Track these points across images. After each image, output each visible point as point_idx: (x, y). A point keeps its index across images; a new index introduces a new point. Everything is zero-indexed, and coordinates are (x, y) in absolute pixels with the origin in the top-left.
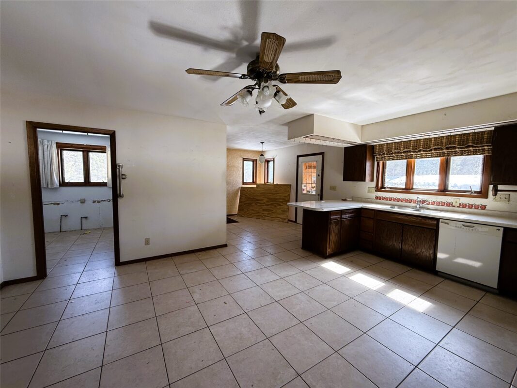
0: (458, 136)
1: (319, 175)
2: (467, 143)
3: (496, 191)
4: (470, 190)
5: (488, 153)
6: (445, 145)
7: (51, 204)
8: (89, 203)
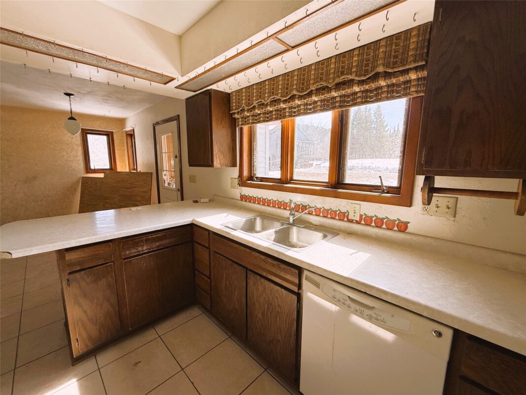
0: (356, 52)
1: (176, 157)
2: (374, 67)
3: (431, 190)
4: (380, 184)
5: (417, 92)
6: (334, 79)
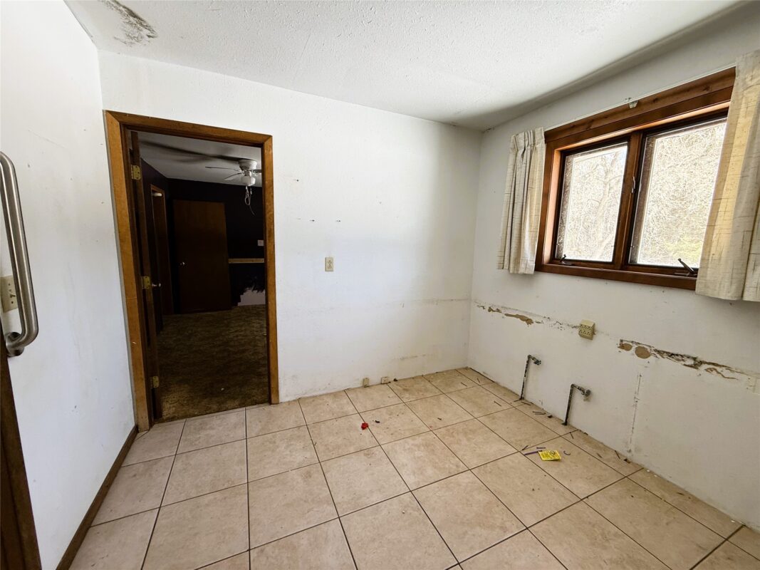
7: (517, 316)
8: (605, 343)
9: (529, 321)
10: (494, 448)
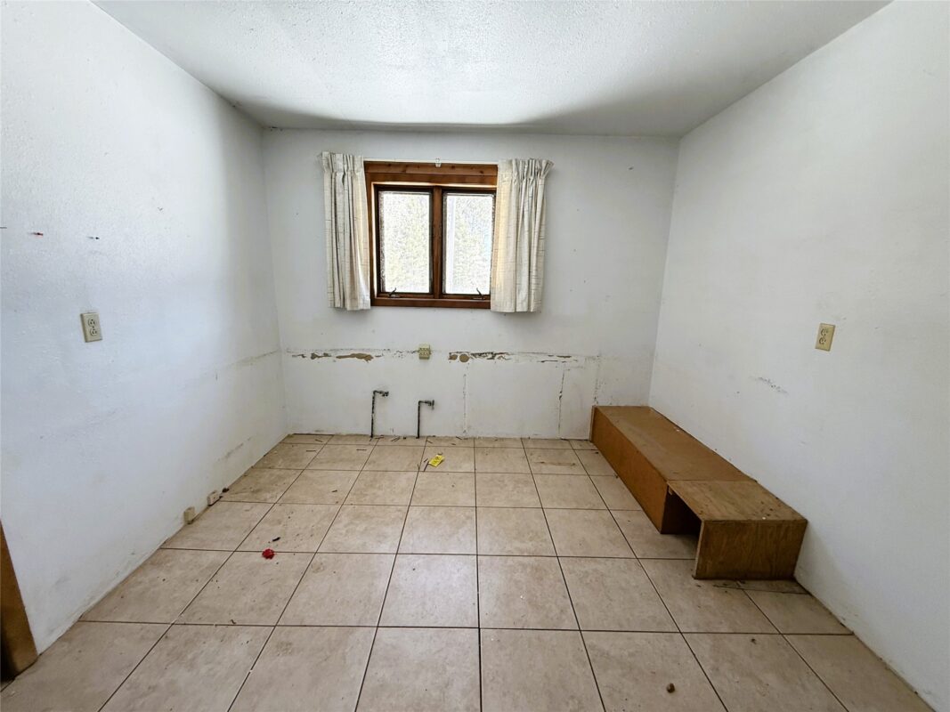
7: (353, 356)
8: (440, 358)
9: (368, 358)
10: (404, 481)
